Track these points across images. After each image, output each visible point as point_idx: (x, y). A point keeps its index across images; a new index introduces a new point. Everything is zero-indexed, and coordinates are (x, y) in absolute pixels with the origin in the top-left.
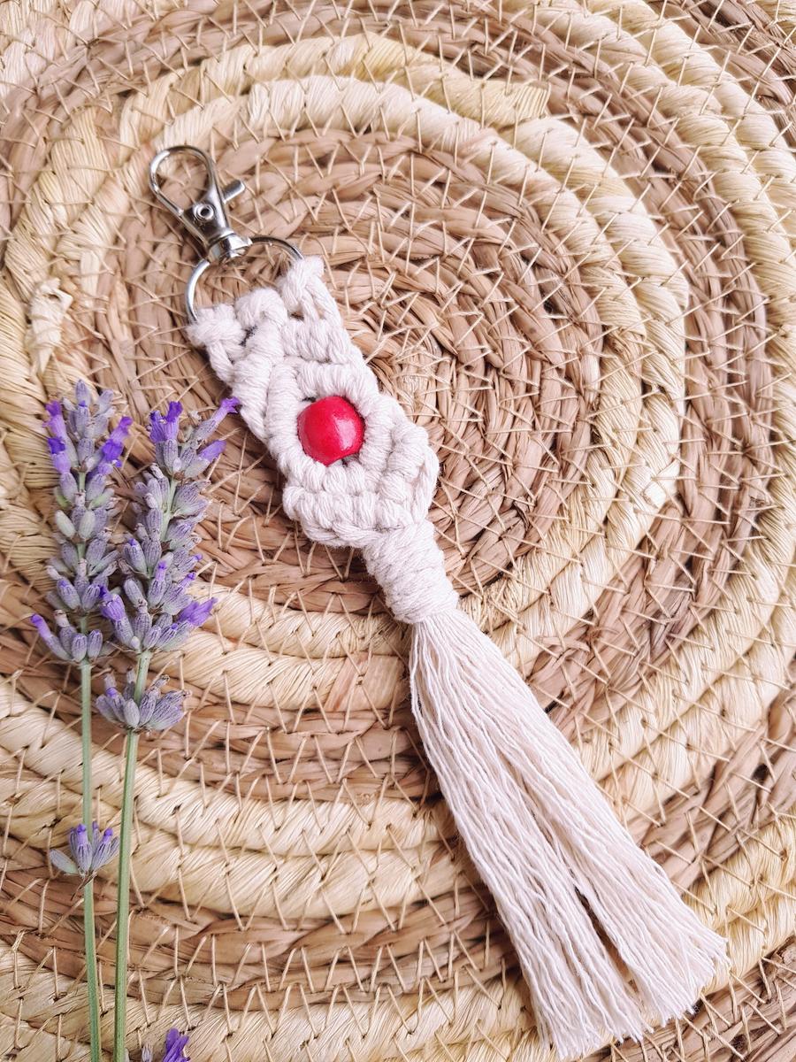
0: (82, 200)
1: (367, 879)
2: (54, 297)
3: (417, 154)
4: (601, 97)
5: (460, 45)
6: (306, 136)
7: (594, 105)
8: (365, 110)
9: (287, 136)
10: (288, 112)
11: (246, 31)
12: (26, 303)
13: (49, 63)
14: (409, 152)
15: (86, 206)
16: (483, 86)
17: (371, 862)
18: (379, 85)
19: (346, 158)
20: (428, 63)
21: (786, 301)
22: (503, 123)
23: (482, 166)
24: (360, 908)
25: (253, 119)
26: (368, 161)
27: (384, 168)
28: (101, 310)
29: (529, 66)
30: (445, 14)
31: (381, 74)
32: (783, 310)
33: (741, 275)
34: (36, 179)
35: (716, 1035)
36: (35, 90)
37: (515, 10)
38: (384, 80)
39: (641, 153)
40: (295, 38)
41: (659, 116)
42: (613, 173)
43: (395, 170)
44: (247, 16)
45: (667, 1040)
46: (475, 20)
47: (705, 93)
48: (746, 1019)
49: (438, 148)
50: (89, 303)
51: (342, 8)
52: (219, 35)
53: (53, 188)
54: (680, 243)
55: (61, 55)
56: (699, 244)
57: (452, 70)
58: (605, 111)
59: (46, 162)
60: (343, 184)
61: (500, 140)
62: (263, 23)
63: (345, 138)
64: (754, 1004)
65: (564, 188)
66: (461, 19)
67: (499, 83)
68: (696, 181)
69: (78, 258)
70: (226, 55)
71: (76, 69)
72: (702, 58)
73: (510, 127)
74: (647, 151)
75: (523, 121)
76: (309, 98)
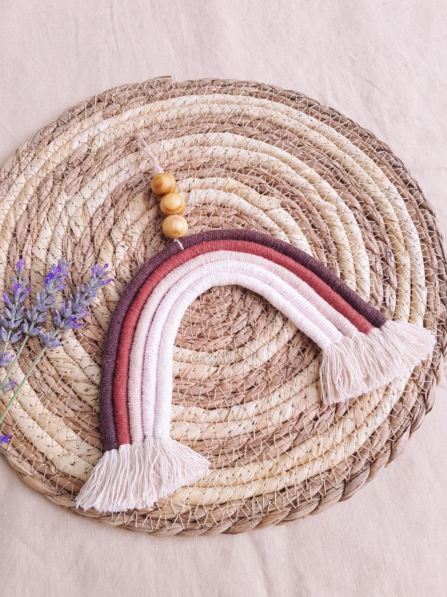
0: (136, 219)
1: (186, 430)
2: (123, 246)
3: (238, 216)
4: (298, 203)
5: (256, 183)
6: (205, 207)
7: (296, 205)
8: (224, 201)
9: (199, 207)
10: (200, 200)
11: (191, 173)
12: (115, 247)
13: (132, 178)
14: (236, 215)
15: (137, 221)
16: (261, 197)
17: (188, 424)
18: (229, 194)
19: (215, 215)
20: (246, 188)
21: (347, 272)
22: (265, 209)
23: (257, 221)
24: (182, 438)
25: (189, 201)
26: (222, 216)
27: (227, 219)
28: (136, 252)
29: (277, 191)
30: (253, 173)
31: (230, 191)
32: (345, 275)
33: (334, 263)
34: (123, 211)
35: (287, 498)
36: (127, 185)
37: (275, 174)
38: (231, 192)
39: (308, 222)
40: (206, 177)
41: (316, 211)
42: (297, 227)
43: (230, 220)
44: (192, 169)
45: (271, 497)
46: (262, 176)
47: (332, 205)
48: (298, 495)
49: (244, 214)
50: (133, 250)
51: (222, 169)
52: (183, 174)
53: (128, 215)
54: (316, 251)
55: (136, 175)
56: (322, 252)
57: (253, 191)
58: (299, 208)
59: (127, 206)
60: (214, 223)
61: (264, 214)
62: (197, 171)
63: (217, 209)
64: (302, 492)
65: (281, 230)
66: (258, 175)
67: (266, 196)
68: (324, 232)
69: (131, 236)
70: (184, 180)
71: (140, 180)
72: (334, 193)
73: (267, 210)
74: (310, 221)
75: (272, 209)
76: (207, 196)
